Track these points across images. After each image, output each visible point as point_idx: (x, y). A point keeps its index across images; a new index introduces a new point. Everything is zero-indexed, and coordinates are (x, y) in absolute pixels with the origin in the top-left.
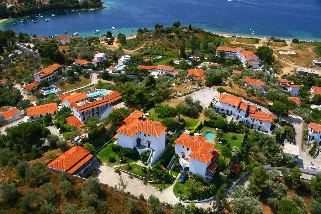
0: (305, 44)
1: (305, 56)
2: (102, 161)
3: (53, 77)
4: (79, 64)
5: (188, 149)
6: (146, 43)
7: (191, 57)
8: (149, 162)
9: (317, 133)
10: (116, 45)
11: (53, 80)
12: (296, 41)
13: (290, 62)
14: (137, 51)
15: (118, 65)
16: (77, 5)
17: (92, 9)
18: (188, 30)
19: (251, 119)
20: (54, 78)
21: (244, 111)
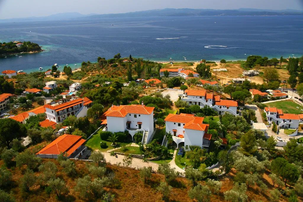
0: (231, 63)
1: (234, 71)
2: (93, 149)
3: (4, 105)
4: (30, 93)
5: (179, 125)
6: (92, 74)
7: (138, 80)
8: (144, 142)
9: (273, 114)
10: (62, 77)
11: (4, 108)
12: (223, 61)
13: (224, 75)
14: (85, 80)
15: (70, 92)
16: (16, 49)
17: (31, 52)
18: (129, 60)
19: (218, 107)
20: (6, 106)
21: (211, 100)
